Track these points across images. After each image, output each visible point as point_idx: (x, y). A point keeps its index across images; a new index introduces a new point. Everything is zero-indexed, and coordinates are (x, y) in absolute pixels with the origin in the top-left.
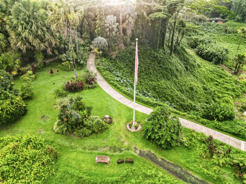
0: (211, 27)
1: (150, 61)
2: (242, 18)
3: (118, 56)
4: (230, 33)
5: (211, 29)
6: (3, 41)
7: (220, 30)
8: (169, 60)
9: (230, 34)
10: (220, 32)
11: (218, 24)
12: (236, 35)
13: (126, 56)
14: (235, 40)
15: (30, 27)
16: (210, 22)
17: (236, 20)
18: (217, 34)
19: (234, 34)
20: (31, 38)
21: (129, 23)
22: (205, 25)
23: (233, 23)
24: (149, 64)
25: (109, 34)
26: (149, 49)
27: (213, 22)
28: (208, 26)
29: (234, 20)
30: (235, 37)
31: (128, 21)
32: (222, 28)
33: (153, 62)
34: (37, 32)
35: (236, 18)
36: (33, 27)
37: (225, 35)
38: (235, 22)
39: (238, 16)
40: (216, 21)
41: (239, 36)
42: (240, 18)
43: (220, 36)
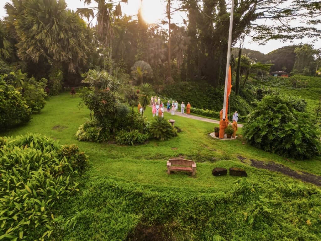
0: (274, 81)
1: (210, 98)
2: (311, 71)
3: (165, 90)
4: (299, 87)
5: (274, 83)
6: (7, 50)
7: (287, 84)
8: (236, 100)
9: (300, 89)
10: (286, 86)
11: (283, 78)
12: (308, 90)
13: (177, 91)
14: (308, 95)
15: (49, 28)
16: (272, 76)
17: (304, 74)
18: (284, 88)
19: (306, 89)
20: (48, 41)
21: (180, 50)
22: (265, 80)
23: (300, 76)
24: (209, 102)
25: (154, 61)
26: (207, 86)
27: (276, 76)
28: (270, 80)
29: (302, 73)
30: (307, 91)
31: (179, 47)
32: (289, 82)
33: (214, 100)
34: (58, 34)
35: (304, 71)
36: (54, 27)
37: (294, 89)
38: (303, 75)
39: (305, 69)
40: (280, 75)
41: (312, 91)
42: (308, 71)
43: (288, 90)
